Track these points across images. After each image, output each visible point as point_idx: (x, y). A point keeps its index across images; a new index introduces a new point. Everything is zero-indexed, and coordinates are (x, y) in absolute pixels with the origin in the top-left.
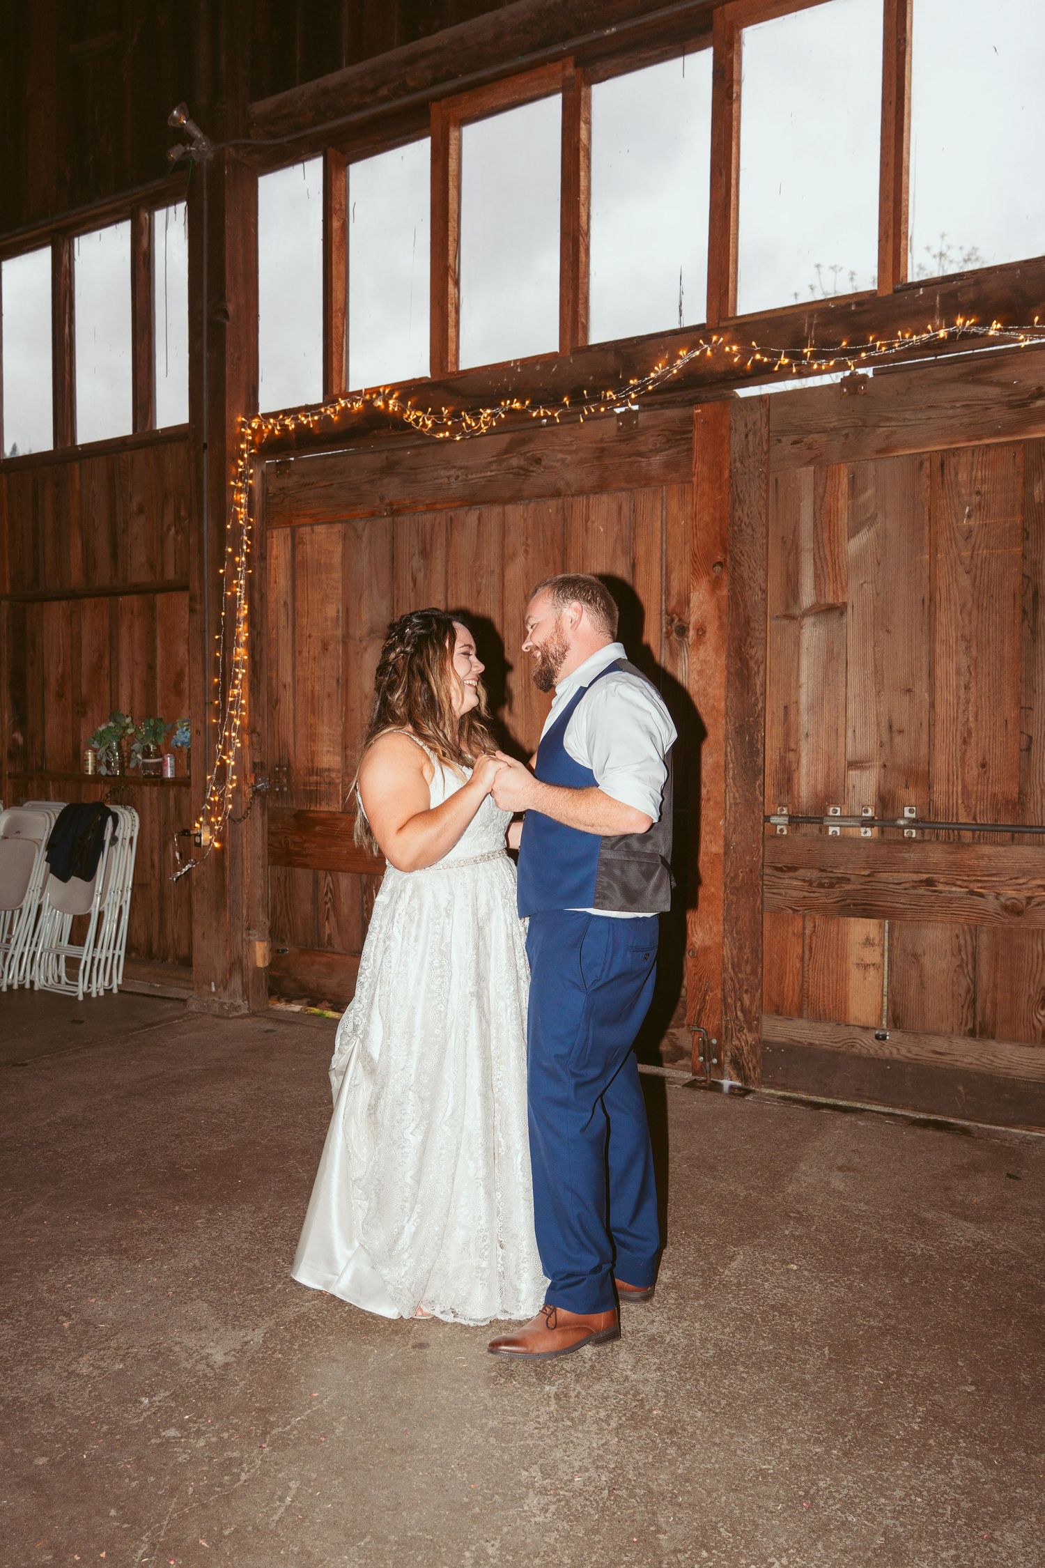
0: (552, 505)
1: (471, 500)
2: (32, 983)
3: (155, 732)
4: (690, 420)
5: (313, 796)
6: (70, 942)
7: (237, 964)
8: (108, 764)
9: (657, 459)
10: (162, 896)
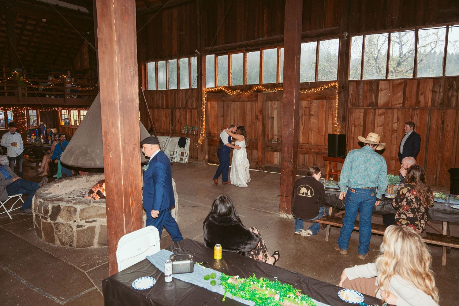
0: (243, 103)
1: (234, 101)
2: (176, 161)
3: (192, 128)
4: (258, 94)
5: (214, 137)
6: (181, 156)
7: (204, 158)
8: (186, 132)
9: (254, 99)
10: (193, 150)
